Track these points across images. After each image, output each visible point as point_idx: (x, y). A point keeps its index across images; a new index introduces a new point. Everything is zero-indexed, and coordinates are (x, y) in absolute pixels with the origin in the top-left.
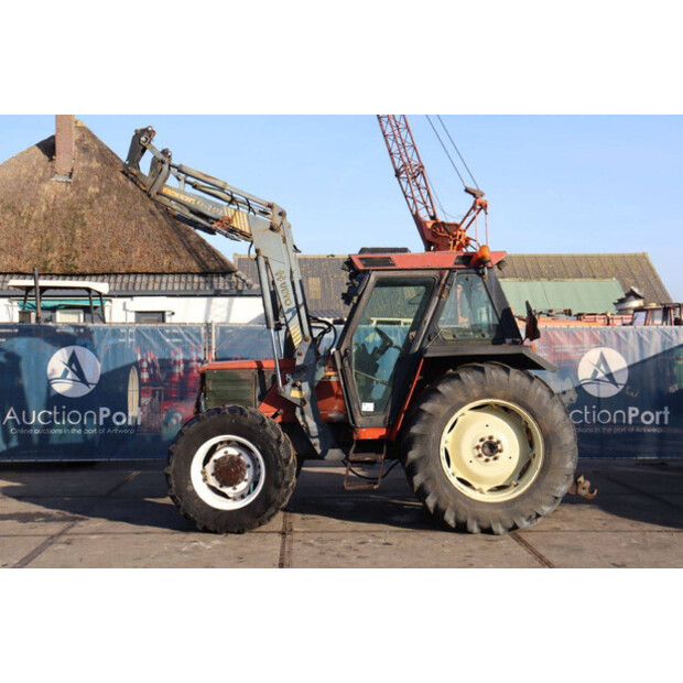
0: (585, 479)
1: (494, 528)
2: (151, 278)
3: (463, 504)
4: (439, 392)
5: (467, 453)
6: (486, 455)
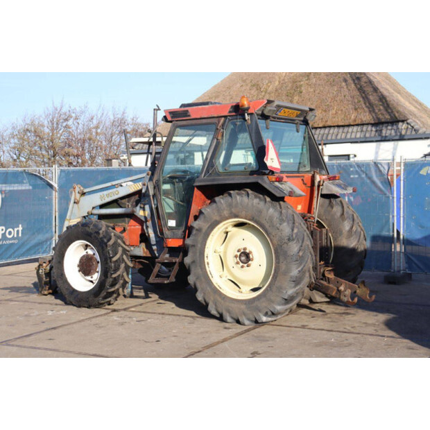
1: (241, 320)
2: (341, 129)
5: (231, 261)
6: (242, 262)
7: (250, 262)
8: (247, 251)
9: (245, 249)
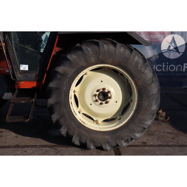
0: (163, 111)
1: (104, 147)
3: (84, 132)
4: (68, 60)
5: (89, 99)
6: (100, 100)
7: (108, 100)
8: (106, 91)
9: (104, 89)
